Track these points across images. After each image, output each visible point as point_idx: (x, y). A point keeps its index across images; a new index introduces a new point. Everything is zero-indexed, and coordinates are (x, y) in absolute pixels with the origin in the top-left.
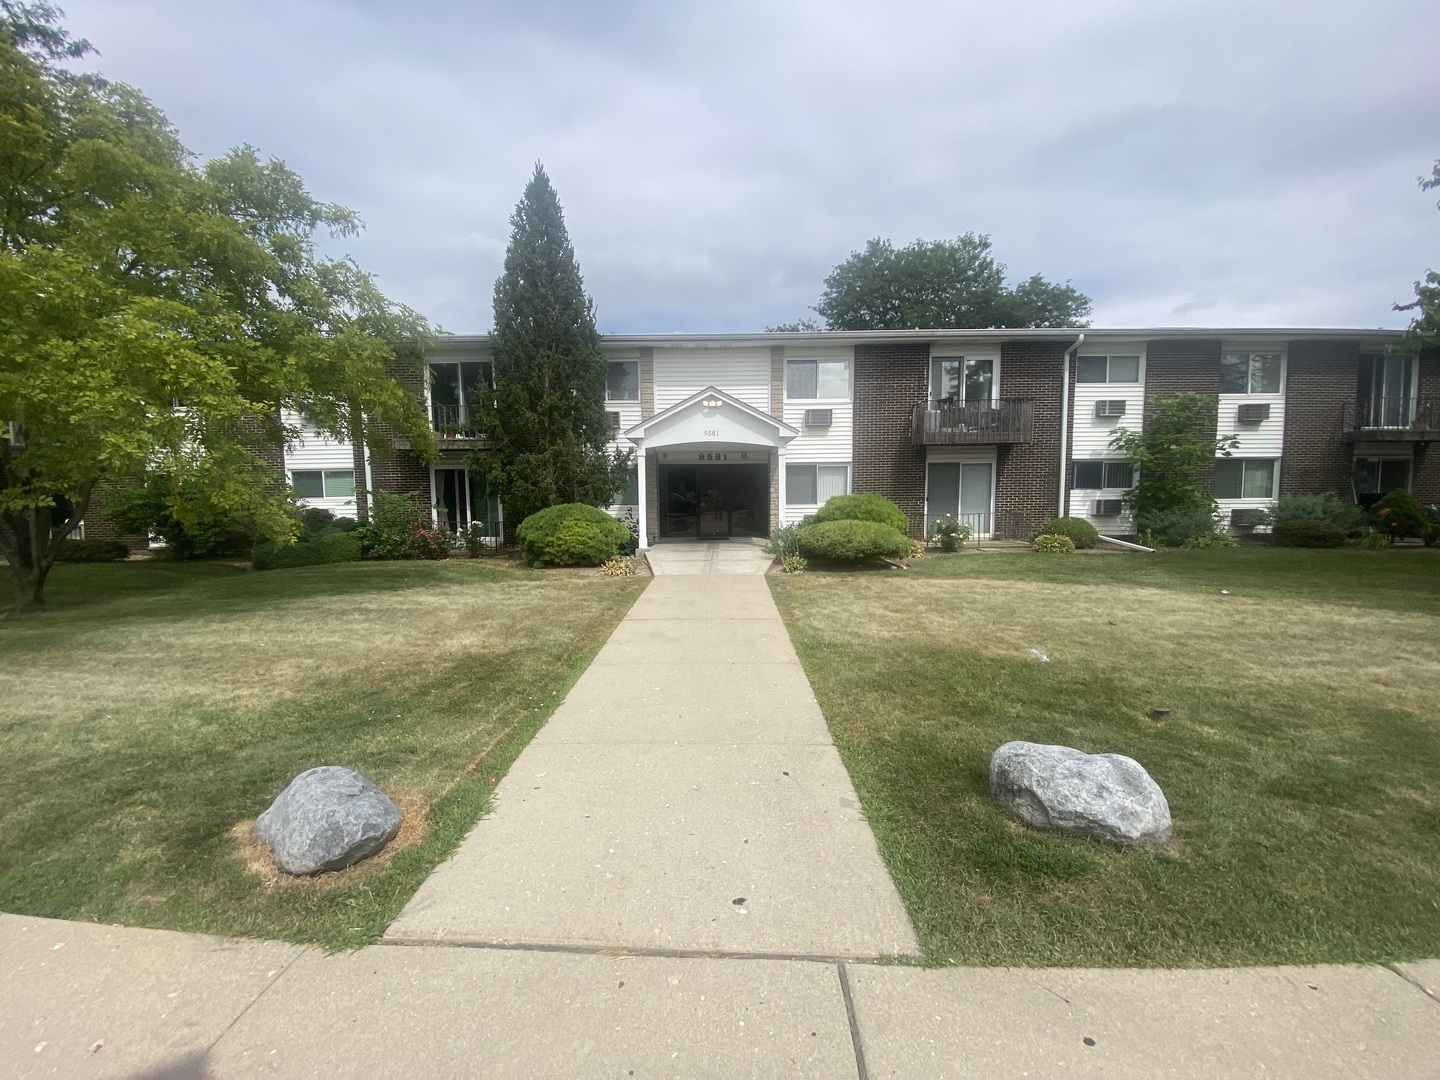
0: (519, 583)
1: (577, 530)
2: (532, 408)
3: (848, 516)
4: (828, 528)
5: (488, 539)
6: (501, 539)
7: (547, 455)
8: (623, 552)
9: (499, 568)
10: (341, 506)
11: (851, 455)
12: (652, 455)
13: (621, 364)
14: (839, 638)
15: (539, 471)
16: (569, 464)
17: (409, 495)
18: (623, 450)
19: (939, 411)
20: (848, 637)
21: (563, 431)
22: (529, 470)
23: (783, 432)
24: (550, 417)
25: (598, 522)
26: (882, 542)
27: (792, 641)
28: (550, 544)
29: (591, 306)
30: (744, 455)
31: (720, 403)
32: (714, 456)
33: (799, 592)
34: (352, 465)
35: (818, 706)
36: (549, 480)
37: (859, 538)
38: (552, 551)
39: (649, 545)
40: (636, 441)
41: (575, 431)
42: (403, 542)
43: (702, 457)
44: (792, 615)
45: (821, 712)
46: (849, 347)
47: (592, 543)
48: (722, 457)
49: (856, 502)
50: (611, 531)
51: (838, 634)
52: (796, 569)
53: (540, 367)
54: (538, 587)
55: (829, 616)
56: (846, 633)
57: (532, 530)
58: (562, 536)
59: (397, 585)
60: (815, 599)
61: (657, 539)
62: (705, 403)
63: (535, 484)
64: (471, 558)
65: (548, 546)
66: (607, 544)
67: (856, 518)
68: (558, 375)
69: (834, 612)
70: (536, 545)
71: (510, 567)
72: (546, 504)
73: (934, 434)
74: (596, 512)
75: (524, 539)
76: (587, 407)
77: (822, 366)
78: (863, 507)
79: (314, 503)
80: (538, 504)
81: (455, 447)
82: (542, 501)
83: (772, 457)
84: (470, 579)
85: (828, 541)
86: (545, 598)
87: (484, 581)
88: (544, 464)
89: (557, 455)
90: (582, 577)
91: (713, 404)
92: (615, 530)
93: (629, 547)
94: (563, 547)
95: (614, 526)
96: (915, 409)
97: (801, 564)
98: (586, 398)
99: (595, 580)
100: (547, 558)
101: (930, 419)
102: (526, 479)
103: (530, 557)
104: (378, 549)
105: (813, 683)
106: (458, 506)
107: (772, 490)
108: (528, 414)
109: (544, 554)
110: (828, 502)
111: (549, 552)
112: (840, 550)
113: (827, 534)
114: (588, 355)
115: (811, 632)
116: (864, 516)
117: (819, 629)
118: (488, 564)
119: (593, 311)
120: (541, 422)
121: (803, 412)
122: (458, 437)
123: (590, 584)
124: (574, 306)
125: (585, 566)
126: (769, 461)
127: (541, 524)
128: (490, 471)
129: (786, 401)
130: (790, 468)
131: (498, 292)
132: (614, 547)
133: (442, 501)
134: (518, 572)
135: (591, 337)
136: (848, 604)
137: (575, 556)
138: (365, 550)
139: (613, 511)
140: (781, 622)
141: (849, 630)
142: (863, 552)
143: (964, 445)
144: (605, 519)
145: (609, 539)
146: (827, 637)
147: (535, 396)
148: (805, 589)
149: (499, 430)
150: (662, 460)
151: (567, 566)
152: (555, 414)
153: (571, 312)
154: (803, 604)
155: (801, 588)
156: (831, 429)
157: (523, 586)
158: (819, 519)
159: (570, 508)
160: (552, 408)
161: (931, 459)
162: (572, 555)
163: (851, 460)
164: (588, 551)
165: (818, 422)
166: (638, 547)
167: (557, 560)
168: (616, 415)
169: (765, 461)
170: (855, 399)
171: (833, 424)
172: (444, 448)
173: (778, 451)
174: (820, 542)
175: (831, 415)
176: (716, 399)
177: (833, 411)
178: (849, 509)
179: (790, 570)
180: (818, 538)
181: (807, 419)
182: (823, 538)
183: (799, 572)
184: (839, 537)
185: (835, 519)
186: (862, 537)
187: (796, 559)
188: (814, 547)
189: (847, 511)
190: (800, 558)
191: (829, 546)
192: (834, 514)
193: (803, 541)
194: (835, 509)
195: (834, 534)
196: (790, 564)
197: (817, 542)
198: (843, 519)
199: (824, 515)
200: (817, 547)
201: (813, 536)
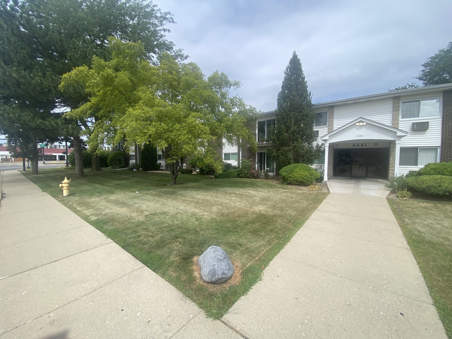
0: (279, 190)
1: (300, 173)
2: (287, 132)
3: (439, 173)
4: (426, 178)
5: (271, 173)
6: (275, 174)
7: (291, 147)
8: (317, 181)
9: (273, 184)
10: (234, 163)
11: (440, 143)
12: (332, 146)
13: (321, 113)
14: (435, 240)
15: (288, 153)
16: (298, 150)
17: (250, 160)
18: (319, 144)
20: (441, 240)
21: (297, 139)
22: (284, 152)
23: (399, 134)
24: (293, 134)
25: (308, 170)
27: (405, 235)
28: (290, 177)
29: (310, 95)
30: (376, 145)
31: (365, 124)
32: (360, 145)
33: (407, 209)
34: (237, 152)
35: (422, 278)
36: (291, 156)
37: (446, 185)
38: (290, 179)
39: (328, 179)
40: (325, 141)
41: (301, 138)
42: (248, 173)
43: (354, 145)
44: (404, 221)
45: (424, 282)
46: (440, 92)
47: (305, 178)
48: (364, 145)
49: (445, 167)
50: (313, 174)
51: (435, 237)
52: (405, 197)
53: (291, 118)
54: (285, 192)
55: (428, 225)
56: (440, 237)
57: (284, 172)
58: (294, 175)
59: (245, 186)
60: (418, 215)
61: (332, 177)
62: (357, 124)
63: (286, 157)
64: (265, 179)
65: (289, 178)
66: (311, 178)
67: (445, 174)
68: (297, 120)
69: (431, 223)
70: (285, 177)
71: (276, 183)
72: (289, 164)
74: (307, 167)
75: (282, 175)
76: (306, 130)
77: (422, 102)
79: (228, 162)
80: (287, 164)
81: (263, 146)
82: (288, 163)
83: (392, 145)
84: (264, 186)
85: (426, 185)
86: (287, 196)
87: (268, 188)
88: (290, 150)
89: (295, 147)
90: (301, 190)
91: (361, 124)
92: (314, 173)
93: (320, 179)
94: (294, 178)
95: (314, 172)
97: (408, 195)
98: (306, 127)
99: (305, 192)
100: (289, 182)
102: (283, 155)
103: (283, 181)
104: (241, 175)
105: (418, 263)
106: (263, 163)
107: (391, 159)
108: (286, 134)
109: (288, 180)
110: (426, 166)
111: (289, 180)
112: (433, 190)
113: (425, 182)
114: (308, 112)
115: (416, 233)
116: (449, 173)
117: (421, 232)
118: (270, 182)
119: (311, 96)
120: (290, 136)
121: (411, 124)
122: (264, 142)
123: (304, 193)
124: (304, 96)
125: (302, 186)
126: (390, 146)
127: (287, 170)
128: (273, 153)
129: (400, 119)
130: (403, 150)
131: (279, 96)
132: (314, 180)
133: (259, 162)
134: (279, 186)
135: (309, 105)
136: (439, 220)
137: (299, 182)
138: (239, 175)
139: (314, 166)
140: (397, 224)
141: (442, 235)
142: (449, 192)
144: (310, 169)
145: (312, 177)
146: (427, 237)
147: (288, 128)
148: (411, 208)
149: (276, 140)
150: (336, 147)
151: (295, 185)
152: (295, 134)
153: (303, 98)
154: (410, 216)
155: (409, 207)
156: (427, 131)
157: (280, 191)
158: (419, 173)
159: (298, 165)
160: (294, 131)
162: (297, 181)
163: (440, 145)
164: (303, 180)
165: (420, 128)
166: (323, 180)
167: (292, 183)
168: (318, 131)
169: (388, 147)
170: (443, 116)
171: (429, 129)
172: (260, 146)
173: (395, 142)
174: (421, 185)
175: (428, 124)
176: (363, 122)
177: (429, 123)
178: (440, 170)
179: (401, 197)
180: (419, 183)
181: (414, 127)
182: (423, 183)
183: (406, 198)
184: (433, 184)
185: (430, 175)
186: (448, 184)
187: (405, 192)
188: (417, 188)
189: (437, 171)
190: (407, 192)
191: (426, 187)
192: (429, 172)
193: (409, 184)
194: (430, 169)
195: (429, 182)
196: (401, 194)
197: (419, 185)
198: (436, 174)
199: (423, 172)
200: (419, 188)
201: (416, 182)
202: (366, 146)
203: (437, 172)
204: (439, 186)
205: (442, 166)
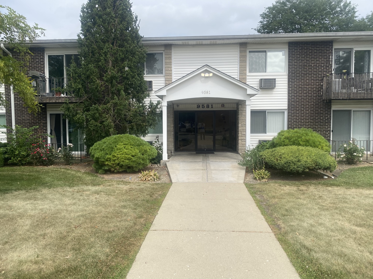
0: (85, 188)
1: (125, 151)
2: (101, 77)
3: (294, 144)
4: (283, 151)
5: (76, 153)
6: (84, 153)
7: (109, 105)
8: (153, 162)
9: (79, 174)
11: (287, 105)
12: (171, 105)
13: (154, 54)
15: (104, 115)
16: (122, 110)
17: (33, 128)
18: (154, 102)
19: (340, 80)
21: (119, 91)
22: (98, 114)
23: (250, 91)
24: (111, 83)
25: (139, 145)
26: (320, 161)
28: (109, 160)
29: (137, 20)
30: (223, 105)
31: (211, 75)
32: (205, 106)
34: (5, 112)
36: (110, 120)
37: (305, 159)
38: (109, 164)
39: (169, 157)
40: (161, 97)
41: (125, 91)
42: (28, 155)
43: (198, 106)
44: (279, 228)
46: (286, 43)
47: (134, 159)
48: (210, 106)
49: (299, 135)
50: (146, 151)
52: (263, 178)
53: (106, 54)
57: (98, 151)
58: (116, 155)
60: (290, 210)
61: (173, 153)
62: (203, 75)
63: (102, 122)
64: (66, 165)
65: (107, 160)
66: (143, 159)
67: (299, 145)
68: (116, 59)
70: (100, 160)
71: (85, 173)
72: (108, 134)
73: (338, 93)
74: (138, 140)
75: (93, 156)
76: (133, 77)
77: (269, 54)
78: (303, 137)
80: (103, 134)
81: (60, 101)
82: (106, 133)
83: (240, 106)
85: (284, 160)
88: (107, 111)
89: (116, 104)
90: (126, 183)
91: (207, 75)
92: (148, 150)
93: (157, 159)
94: (116, 161)
95: (148, 148)
96: (325, 79)
97: (266, 175)
98: (133, 72)
100: (106, 168)
101: (335, 84)
102: (96, 120)
103: (97, 167)
104: (13, 160)
106: (62, 134)
107: (240, 125)
108: (98, 81)
109: (105, 165)
110: (279, 134)
111: (108, 164)
112: (293, 167)
113: (284, 156)
114: (134, 47)
116: (304, 143)
118: (73, 171)
119: (138, 22)
120: (107, 87)
121: (258, 80)
122: (62, 95)
124: (127, 20)
125: (130, 173)
126: (238, 108)
127: (103, 147)
128: (76, 115)
129: (248, 74)
130: (253, 113)
131: (83, 11)
132: (148, 161)
133: (53, 132)
134: (88, 178)
135: (136, 36)
136: (317, 216)
137: (124, 167)
138: (6, 160)
139: (148, 138)
142: (308, 168)
143: (356, 99)
144: (142, 144)
145: (145, 156)
147: (102, 71)
149: (82, 91)
150: (176, 108)
151: (119, 173)
152: (114, 81)
153: (125, 23)
154: (283, 215)
156: (275, 90)
158: (273, 144)
159: (122, 137)
160: (113, 78)
161: (334, 108)
162: (122, 166)
163: (287, 108)
164: (132, 164)
165: (267, 86)
166: (162, 159)
167: (113, 169)
168: (150, 82)
169: (236, 109)
170: (289, 72)
171: (276, 87)
172: (54, 101)
173: (245, 102)
174: (279, 161)
175: (275, 82)
176: (209, 72)
177: (276, 80)
178: (294, 139)
179: (259, 179)
180: (277, 158)
181: (261, 84)
182: (281, 158)
183: (265, 180)
184: (292, 158)
185: (286, 145)
186: (307, 158)
187: (262, 171)
188: (275, 164)
189: (292, 140)
190: (265, 171)
191: (285, 164)
192: (284, 141)
193: (266, 160)
194: (285, 138)
195: (288, 156)
196: (259, 175)
197: (277, 161)
198: (291, 145)
199: (277, 142)
200: (277, 164)
201: (274, 157)
202: (212, 107)
203: (291, 142)
204: (298, 161)
205: (296, 134)
